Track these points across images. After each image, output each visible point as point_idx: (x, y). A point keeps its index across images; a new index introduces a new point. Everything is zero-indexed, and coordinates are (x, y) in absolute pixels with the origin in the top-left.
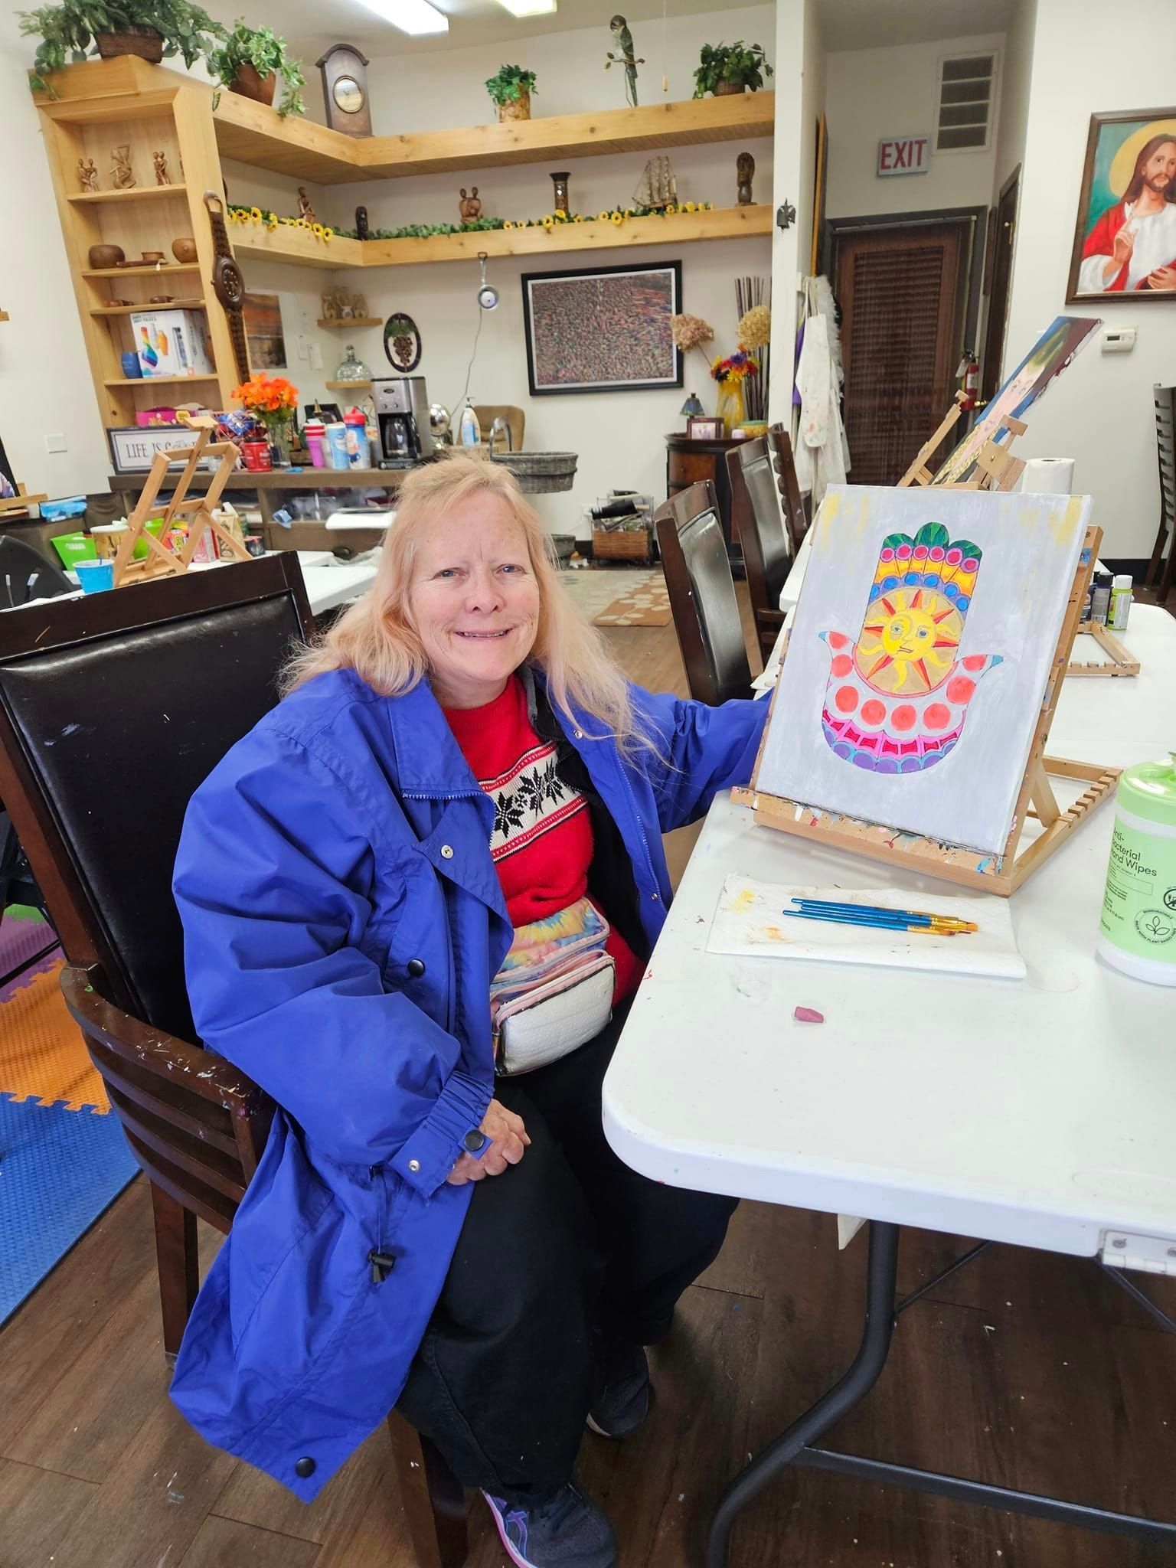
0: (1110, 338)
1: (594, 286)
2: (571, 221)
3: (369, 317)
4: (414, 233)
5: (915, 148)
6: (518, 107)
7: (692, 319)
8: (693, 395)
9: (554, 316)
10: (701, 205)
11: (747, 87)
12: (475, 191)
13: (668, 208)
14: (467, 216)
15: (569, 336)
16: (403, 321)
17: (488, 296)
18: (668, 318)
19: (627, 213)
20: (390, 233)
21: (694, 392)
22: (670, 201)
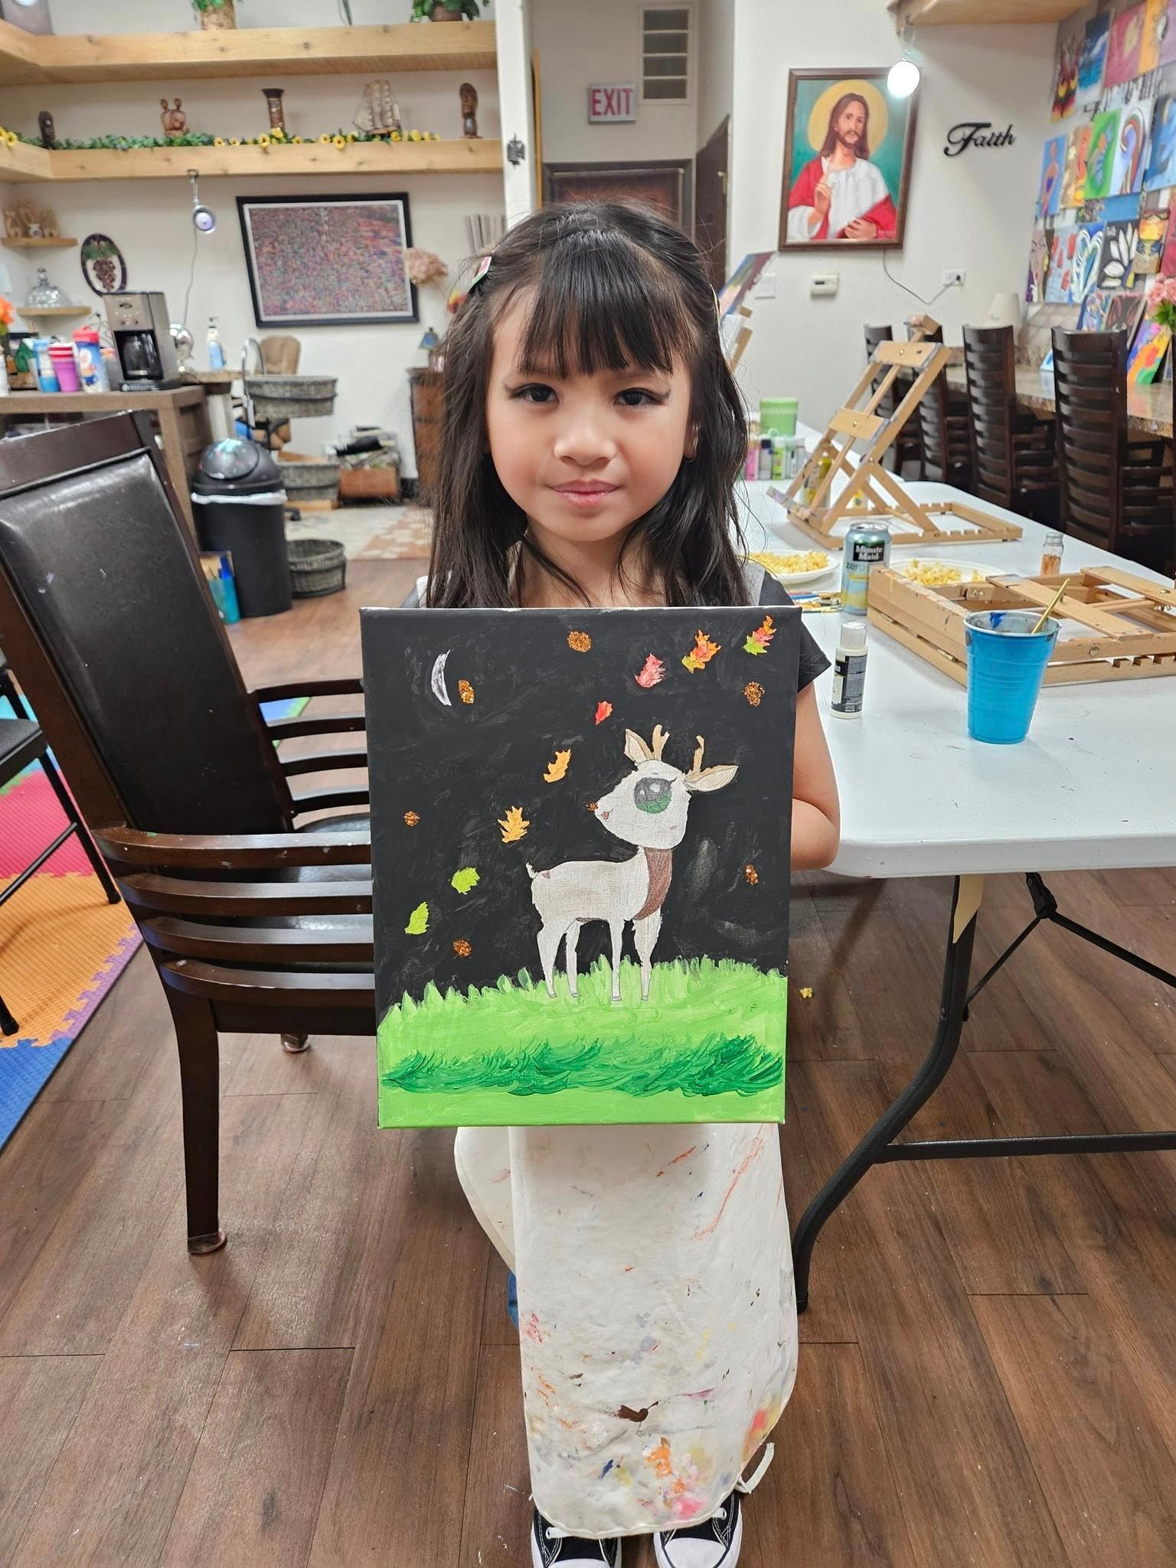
0: (818, 283)
1: (317, 215)
2: (289, 142)
3: (62, 237)
4: (110, 145)
5: (623, 95)
6: (221, 15)
7: (425, 253)
8: (431, 329)
9: (276, 244)
10: (426, 135)
11: (464, 16)
12: (178, 104)
13: (394, 135)
14: (171, 129)
15: (294, 266)
16: (103, 243)
17: (203, 217)
18: (399, 252)
19: (349, 137)
20: (83, 143)
21: (431, 325)
22: (395, 128)
